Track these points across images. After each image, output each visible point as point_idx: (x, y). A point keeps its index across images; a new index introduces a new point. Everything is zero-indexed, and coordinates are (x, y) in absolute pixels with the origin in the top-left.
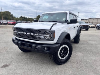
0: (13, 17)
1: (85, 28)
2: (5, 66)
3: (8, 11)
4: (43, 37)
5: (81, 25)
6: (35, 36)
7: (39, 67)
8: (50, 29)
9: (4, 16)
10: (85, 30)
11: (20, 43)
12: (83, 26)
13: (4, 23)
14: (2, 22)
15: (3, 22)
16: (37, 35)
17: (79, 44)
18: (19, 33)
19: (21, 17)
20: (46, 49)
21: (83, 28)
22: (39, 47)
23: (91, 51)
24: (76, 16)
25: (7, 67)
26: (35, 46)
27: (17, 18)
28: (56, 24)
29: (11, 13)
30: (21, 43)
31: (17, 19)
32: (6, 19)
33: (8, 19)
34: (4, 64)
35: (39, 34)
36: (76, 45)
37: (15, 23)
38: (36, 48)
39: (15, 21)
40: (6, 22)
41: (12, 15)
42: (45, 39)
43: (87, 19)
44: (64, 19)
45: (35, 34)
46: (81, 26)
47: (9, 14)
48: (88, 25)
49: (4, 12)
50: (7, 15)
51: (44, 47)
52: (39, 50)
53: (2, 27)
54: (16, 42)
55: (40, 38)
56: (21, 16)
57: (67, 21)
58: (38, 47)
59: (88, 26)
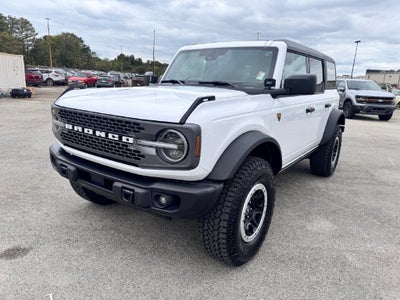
0: (89, 57)
1: (375, 109)
2: (13, 253)
3: (72, 35)
4: (153, 152)
5: (357, 97)
6: (126, 145)
7: (138, 267)
8: (183, 122)
9: (58, 52)
10: (377, 117)
11: (72, 168)
12: (368, 102)
13: (55, 79)
14: (45, 76)
15: (51, 76)
16: (131, 140)
17: (331, 178)
18: (69, 131)
19: (121, 57)
20: (163, 200)
21: (368, 111)
22: (137, 190)
23: (376, 217)
24: (323, 61)
25: (19, 259)
26: (123, 188)
27: (106, 61)
28: (212, 98)
29: (82, 42)
30: (78, 169)
31: (106, 66)
32: (65, 62)
33: (72, 64)
34: (9, 247)
35: (136, 138)
36: (320, 184)
37: (96, 80)
38: (127, 196)
39: (96, 73)
40: (61, 78)
41: (86, 50)
42: (160, 160)
43: (392, 72)
44: (261, 77)
45: (124, 139)
46: (359, 102)
47: (77, 45)
48: (391, 99)
49: (58, 37)
50: (69, 48)
51: (158, 194)
52: (138, 201)
53: (45, 94)
54: (60, 162)
55: (143, 156)
56: (122, 55)
57: (274, 84)
58: (133, 190)
59: (389, 100)
